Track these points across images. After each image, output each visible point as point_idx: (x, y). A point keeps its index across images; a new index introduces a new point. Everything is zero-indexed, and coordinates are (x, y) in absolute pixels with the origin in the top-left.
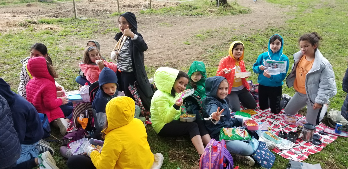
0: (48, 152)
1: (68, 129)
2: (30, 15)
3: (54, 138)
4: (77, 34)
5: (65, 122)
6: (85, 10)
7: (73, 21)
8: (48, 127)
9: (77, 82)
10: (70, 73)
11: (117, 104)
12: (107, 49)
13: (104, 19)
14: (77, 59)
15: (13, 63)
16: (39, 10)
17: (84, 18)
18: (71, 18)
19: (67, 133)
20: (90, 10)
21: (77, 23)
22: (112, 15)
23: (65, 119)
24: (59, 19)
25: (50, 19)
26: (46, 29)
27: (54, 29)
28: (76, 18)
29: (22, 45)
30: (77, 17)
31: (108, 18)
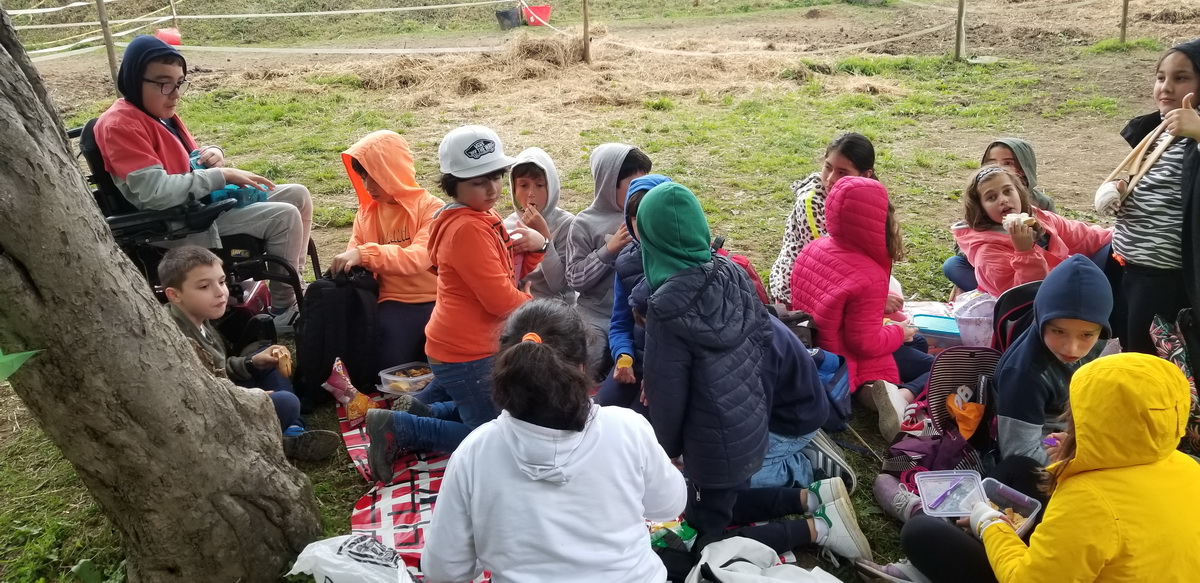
0: (838, 480)
1: (906, 423)
2: (815, 43)
3: (856, 438)
4: (954, 113)
5: (898, 398)
6: (991, 30)
7: (946, 67)
8: (843, 400)
9: (949, 274)
10: (923, 241)
11: (1124, 380)
12: (1059, 173)
13: (1061, 64)
14: (949, 199)
15: (757, 187)
16: (842, 30)
17: (985, 60)
18: (941, 57)
19: (900, 437)
20: (1007, 30)
21: (958, 75)
22: (1093, 48)
23: (900, 388)
24: (900, 58)
25: (872, 59)
26: (859, 90)
27: (884, 91)
28: (957, 58)
29: (784, 136)
30: (963, 54)
31: (1076, 58)
